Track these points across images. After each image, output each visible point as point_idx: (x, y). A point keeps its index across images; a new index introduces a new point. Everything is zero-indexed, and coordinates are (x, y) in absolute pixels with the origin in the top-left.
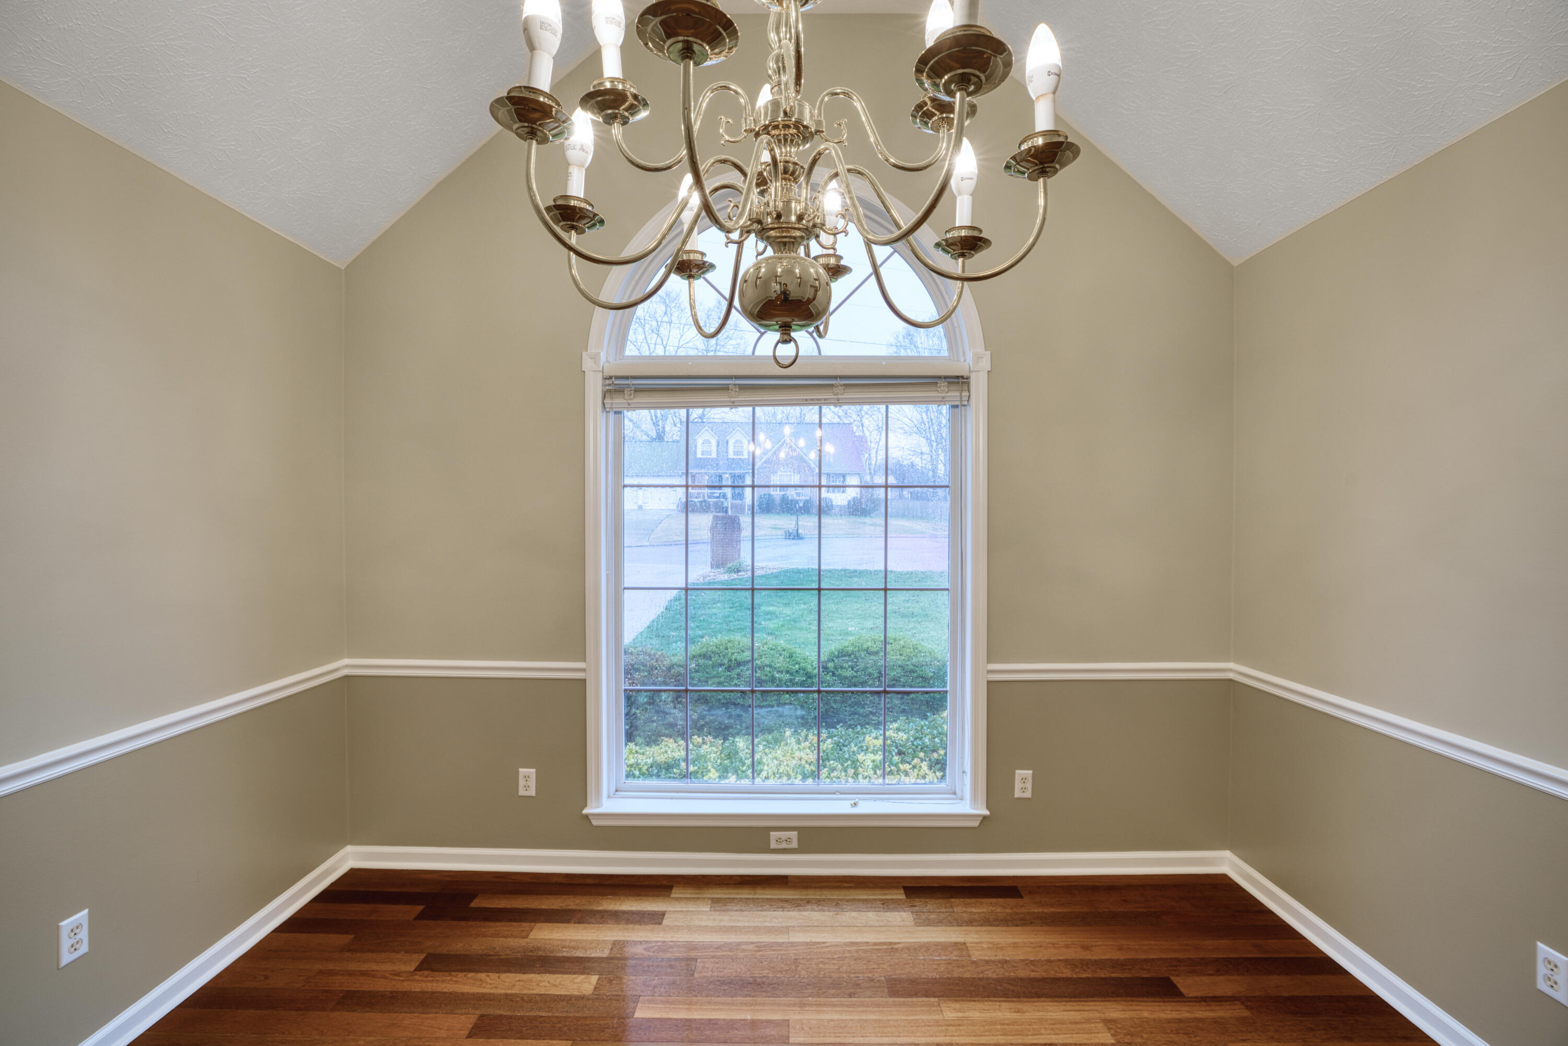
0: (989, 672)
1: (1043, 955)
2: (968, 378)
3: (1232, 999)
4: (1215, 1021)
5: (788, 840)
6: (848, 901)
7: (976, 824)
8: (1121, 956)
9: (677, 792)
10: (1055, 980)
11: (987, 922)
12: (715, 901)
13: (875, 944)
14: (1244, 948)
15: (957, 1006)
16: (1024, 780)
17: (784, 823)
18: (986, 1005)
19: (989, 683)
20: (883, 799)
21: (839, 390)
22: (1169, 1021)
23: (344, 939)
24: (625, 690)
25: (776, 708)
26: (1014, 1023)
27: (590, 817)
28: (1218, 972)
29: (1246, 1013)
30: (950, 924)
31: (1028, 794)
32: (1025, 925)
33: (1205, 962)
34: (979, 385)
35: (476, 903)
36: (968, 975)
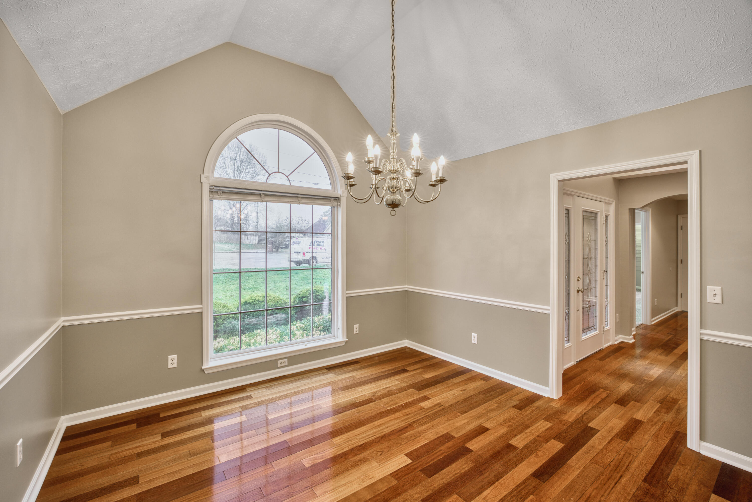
0: (347, 294)
1: (374, 373)
2: (340, 198)
3: (419, 368)
4: (418, 373)
5: (284, 362)
6: (311, 376)
7: (344, 344)
8: (393, 368)
9: (237, 354)
10: (380, 376)
11: (355, 370)
12: (266, 388)
13: (328, 383)
14: (417, 359)
15: (361, 388)
16: (356, 328)
17: (281, 357)
18: (367, 385)
19: (347, 297)
20: (313, 342)
21: (300, 199)
22: (409, 376)
23: (109, 443)
24: (214, 316)
25: (275, 315)
26: (376, 386)
27: (204, 370)
28: (414, 365)
29: (423, 370)
30: (345, 373)
31: (358, 332)
32: (365, 368)
33: (410, 364)
34: (343, 201)
35: (161, 416)
36: (359, 381)
